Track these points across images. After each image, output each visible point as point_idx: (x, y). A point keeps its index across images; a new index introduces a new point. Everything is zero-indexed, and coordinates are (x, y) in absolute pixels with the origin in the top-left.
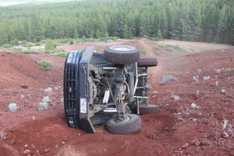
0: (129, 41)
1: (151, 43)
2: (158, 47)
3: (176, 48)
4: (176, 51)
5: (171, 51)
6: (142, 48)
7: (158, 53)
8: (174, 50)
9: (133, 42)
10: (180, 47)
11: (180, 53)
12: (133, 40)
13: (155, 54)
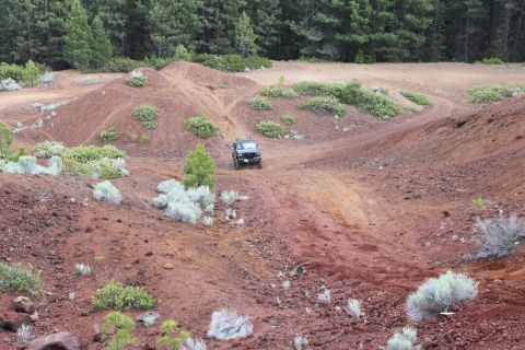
0: (118, 81)
1: (226, 84)
2: (263, 100)
3: (350, 96)
4: (352, 110)
5: (330, 111)
6: (191, 112)
7: (271, 129)
8: (341, 106)
9: (137, 85)
10: (364, 88)
11: (368, 118)
12: (136, 74)
13: (258, 131)
